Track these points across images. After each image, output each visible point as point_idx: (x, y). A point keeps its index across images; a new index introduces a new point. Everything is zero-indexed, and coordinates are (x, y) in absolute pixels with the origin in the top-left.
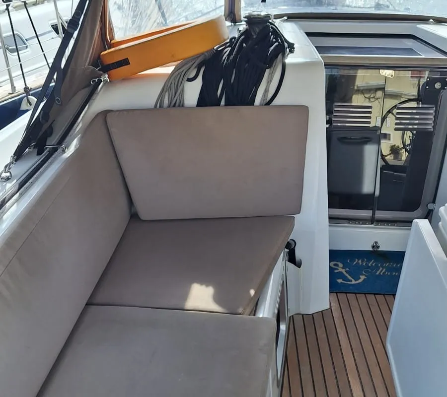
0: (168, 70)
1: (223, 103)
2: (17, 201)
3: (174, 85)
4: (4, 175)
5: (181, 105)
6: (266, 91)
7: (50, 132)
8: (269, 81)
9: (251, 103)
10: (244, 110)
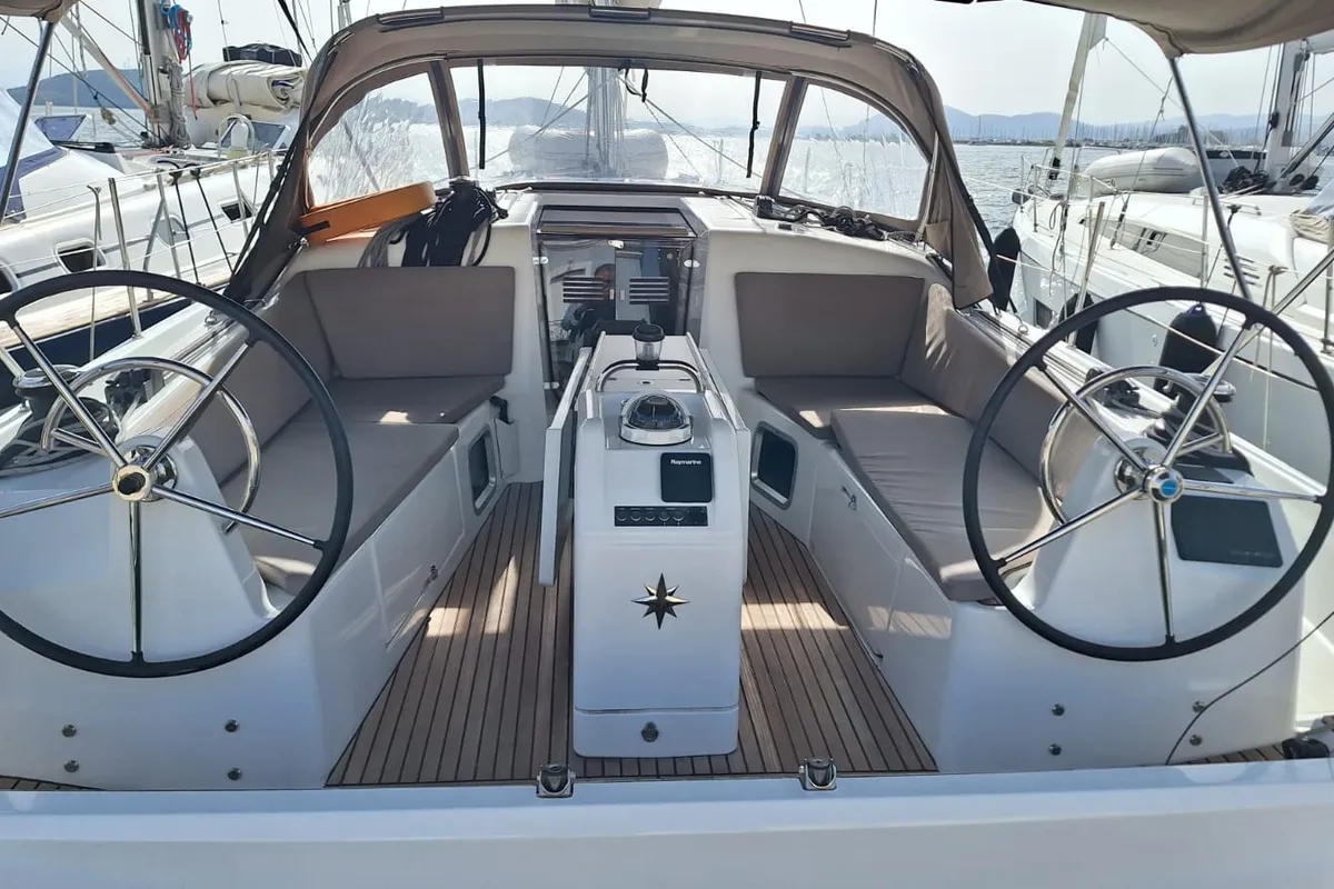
0: (371, 234)
1: (428, 264)
2: (226, 333)
3: (376, 249)
4: (209, 320)
5: (385, 264)
6: (473, 253)
7: (248, 291)
8: (475, 245)
9: (459, 264)
10: (452, 270)
